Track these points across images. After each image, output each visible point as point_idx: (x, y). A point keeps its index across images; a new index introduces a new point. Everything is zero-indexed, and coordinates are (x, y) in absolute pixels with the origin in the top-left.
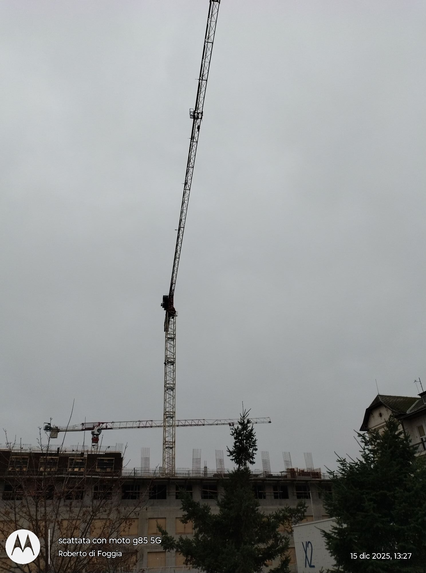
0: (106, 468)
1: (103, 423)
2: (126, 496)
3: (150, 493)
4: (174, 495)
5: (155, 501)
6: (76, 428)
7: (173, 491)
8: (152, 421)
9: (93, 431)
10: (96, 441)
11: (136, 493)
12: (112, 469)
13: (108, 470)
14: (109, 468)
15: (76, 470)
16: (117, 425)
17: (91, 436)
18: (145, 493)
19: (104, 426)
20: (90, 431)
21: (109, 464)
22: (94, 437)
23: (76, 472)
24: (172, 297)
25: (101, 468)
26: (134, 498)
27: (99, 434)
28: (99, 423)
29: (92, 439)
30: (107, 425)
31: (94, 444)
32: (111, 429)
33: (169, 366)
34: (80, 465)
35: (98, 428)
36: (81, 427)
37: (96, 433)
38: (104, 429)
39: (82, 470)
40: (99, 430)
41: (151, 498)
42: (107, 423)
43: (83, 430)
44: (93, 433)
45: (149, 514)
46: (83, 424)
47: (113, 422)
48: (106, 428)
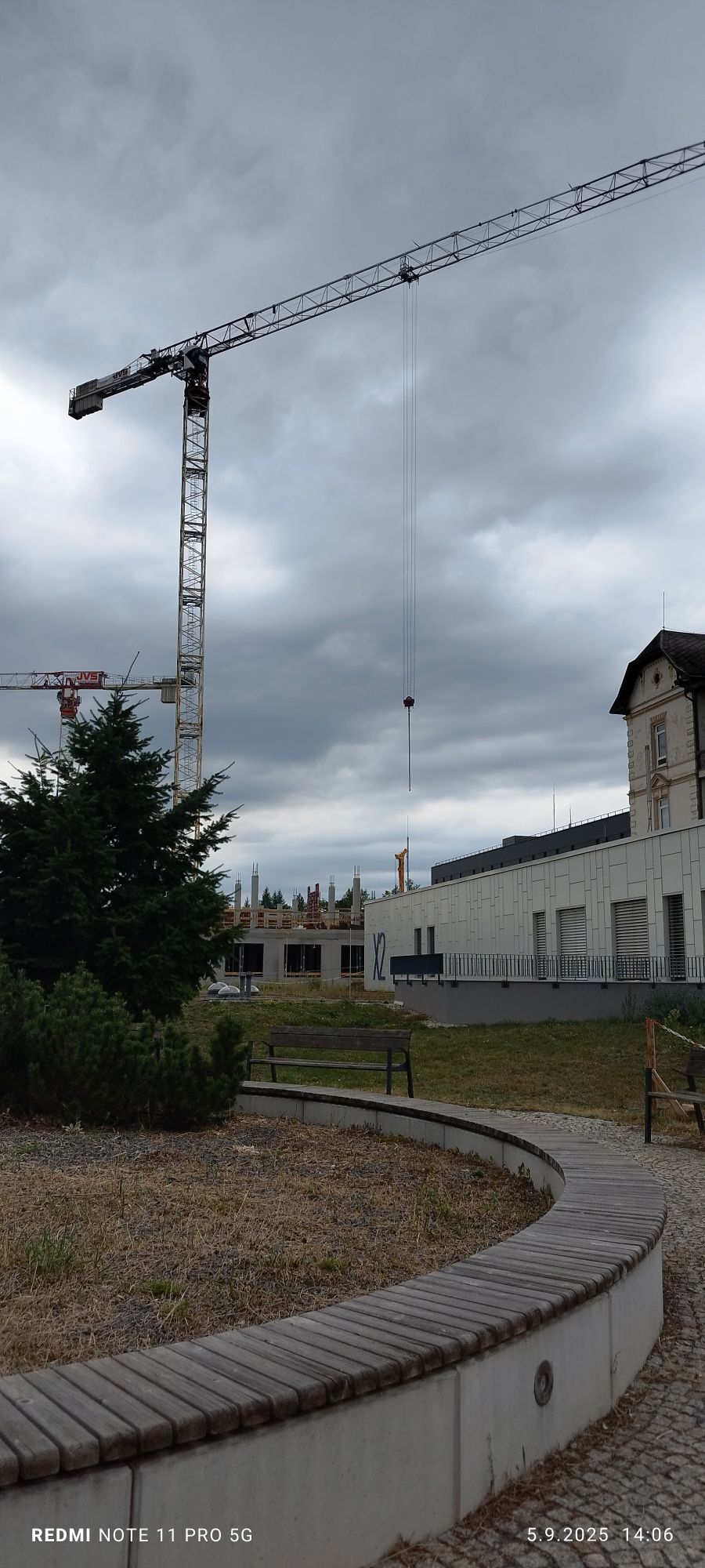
33: (191, 545)
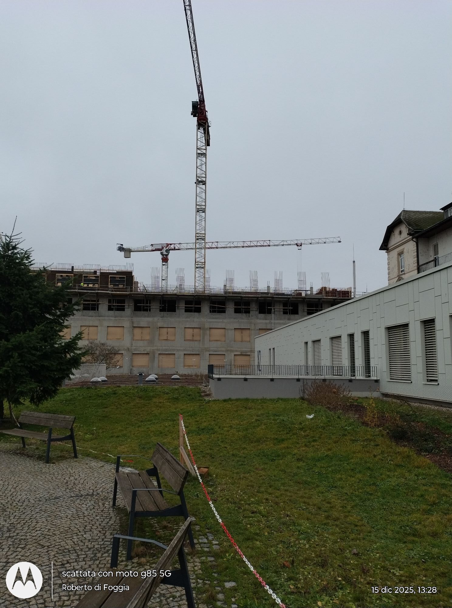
0: (118, 285)
1: (171, 244)
2: (137, 309)
3: (160, 307)
4: (183, 309)
5: (165, 313)
6: (147, 249)
7: (182, 305)
8: (217, 242)
9: (161, 251)
10: (166, 261)
11: (147, 306)
12: (124, 286)
13: (121, 286)
14: (121, 284)
15: (91, 286)
16: (185, 246)
17: (161, 256)
18: (155, 306)
19: (172, 246)
20: (159, 252)
21: (121, 281)
22: (164, 257)
23: (90, 287)
24: (202, 103)
25: (114, 285)
26: (146, 310)
27: (168, 255)
28: (168, 245)
29: (162, 258)
30: (175, 246)
31: (164, 263)
32: (179, 249)
33: (201, 186)
34: (94, 282)
35: (166, 249)
36: (150, 248)
37: (165, 253)
38: (172, 250)
39: (96, 286)
40: (167, 251)
41: (161, 311)
42: (175, 244)
43: (153, 251)
44: (162, 254)
45: (160, 325)
46: (152, 245)
47: (180, 244)
48: (175, 249)
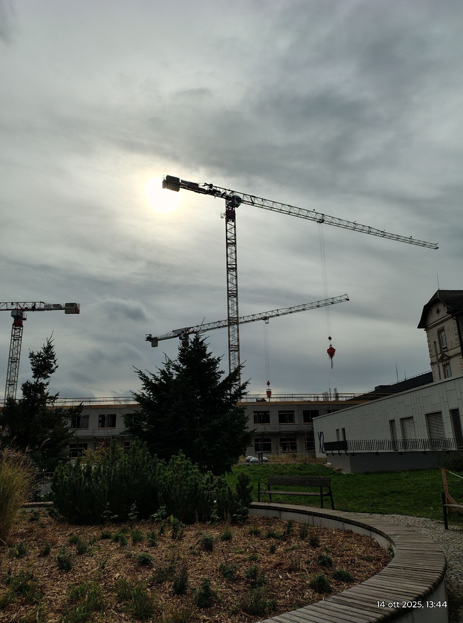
20: (179, 337)
28: (187, 328)
36: (173, 335)
42: (193, 327)
46: (173, 332)
47: (198, 326)
